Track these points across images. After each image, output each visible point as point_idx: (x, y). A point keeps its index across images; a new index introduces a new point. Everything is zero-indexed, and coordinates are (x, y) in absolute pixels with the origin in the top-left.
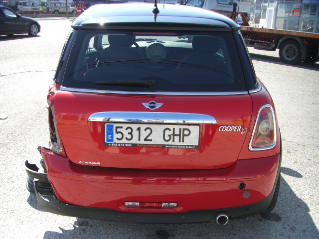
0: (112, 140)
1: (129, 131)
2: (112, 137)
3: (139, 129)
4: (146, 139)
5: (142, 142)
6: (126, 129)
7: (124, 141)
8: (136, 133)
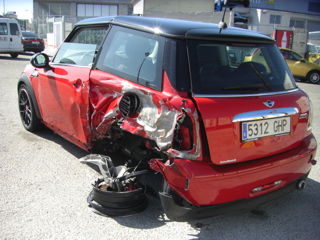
0: (246, 137)
1: (256, 127)
2: (246, 134)
3: (261, 125)
4: (265, 133)
5: (264, 135)
6: (254, 126)
7: (253, 136)
8: (259, 128)
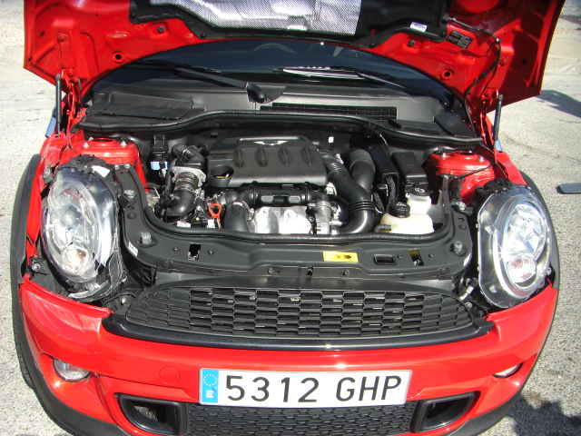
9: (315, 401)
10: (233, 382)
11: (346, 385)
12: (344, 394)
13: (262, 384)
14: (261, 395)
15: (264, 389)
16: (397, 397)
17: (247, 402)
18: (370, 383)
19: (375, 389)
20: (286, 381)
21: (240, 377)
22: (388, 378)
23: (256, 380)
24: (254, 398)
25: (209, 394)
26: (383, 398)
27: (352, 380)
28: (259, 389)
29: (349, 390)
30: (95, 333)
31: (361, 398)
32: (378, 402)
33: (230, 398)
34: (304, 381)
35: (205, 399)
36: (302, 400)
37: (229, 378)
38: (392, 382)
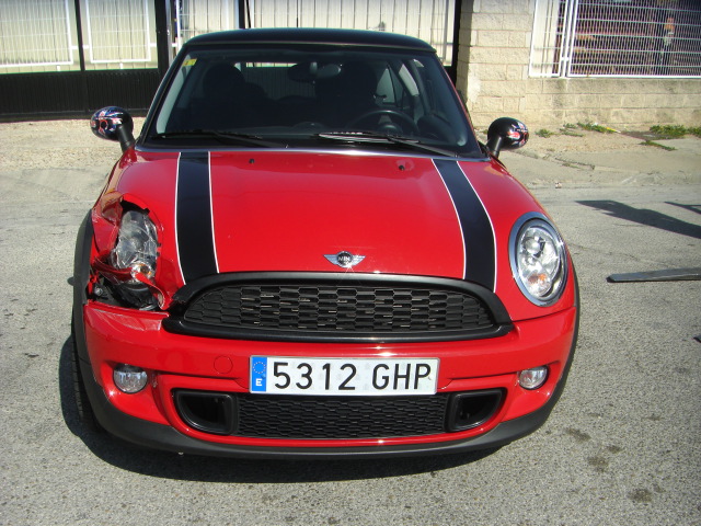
9: (353, 388)
10: (281, 369)
11: (381, 372)
12: (380, 382)
13: (305, 370)
14: (305, 382)
15: (307, 376)
16: (428, 387)
17: (292, 390)
18: (402, 372)
19: (407, 377)
20: (327, 367)
21: (286, 364)
22: (418, 366)
23: (300, 367)
24: (298, 385)
25: (258, 382)
26: (416, 387)
27: (387, 367)
28: (303, 376)
29: (384, 378)
30: (156, 332)
31: (395, 387)
32: (411, 392)
33: (277, 385)
34: (343, 368)
35: (255, 388)
36: (342, 387)
37: (276, 365)
38: (423, 371)
